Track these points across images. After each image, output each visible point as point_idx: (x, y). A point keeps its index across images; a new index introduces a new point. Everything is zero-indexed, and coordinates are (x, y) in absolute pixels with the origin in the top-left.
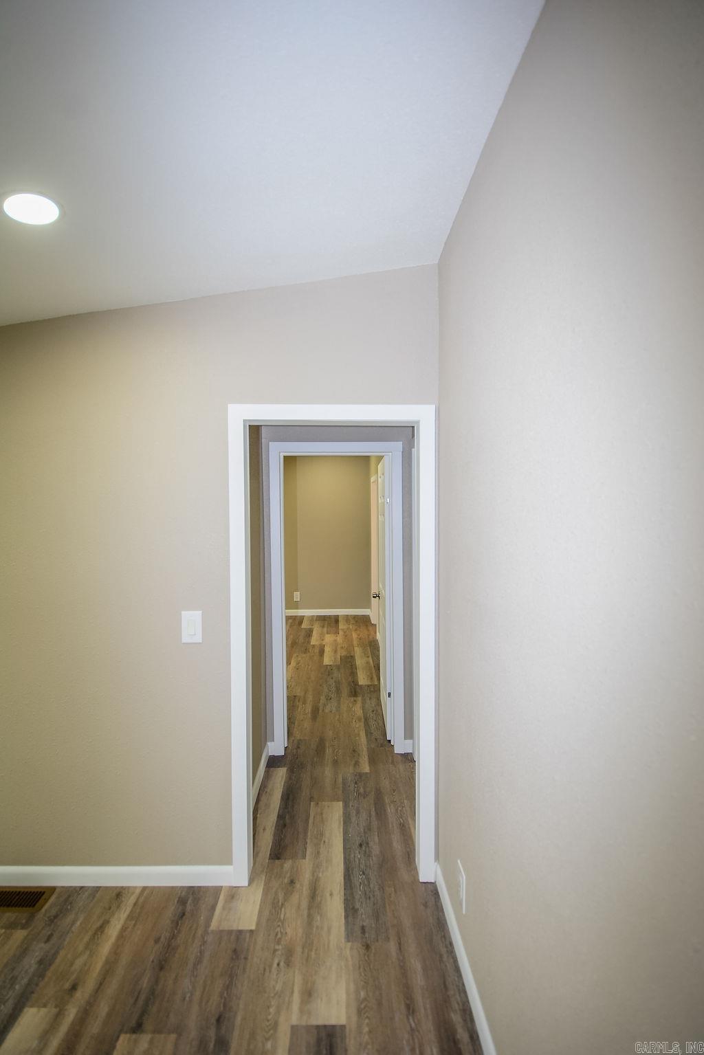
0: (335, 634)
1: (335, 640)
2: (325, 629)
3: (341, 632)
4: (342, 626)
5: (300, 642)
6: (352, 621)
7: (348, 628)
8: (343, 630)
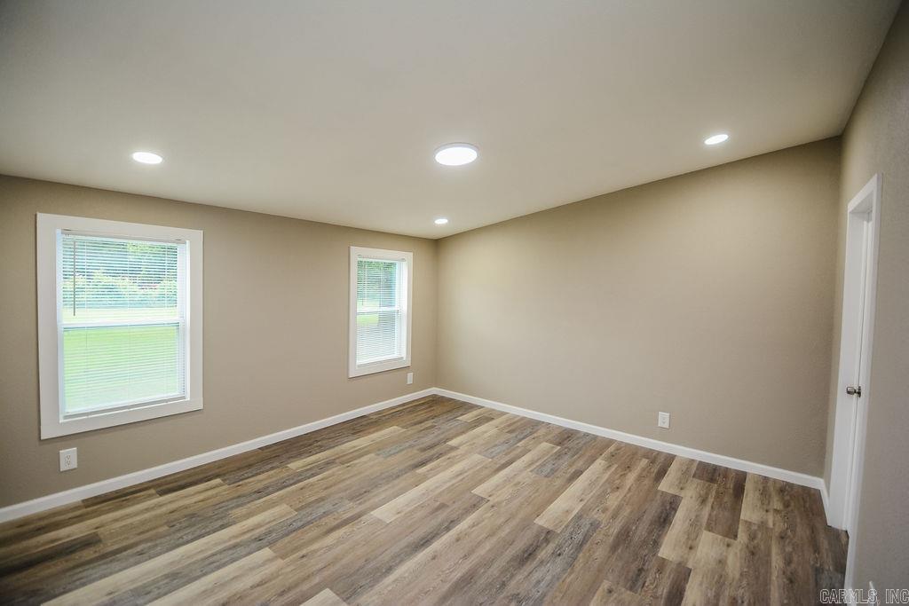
0: (726, 536)
1: (722, 562)
2: (706, 510)
3: (742, 536)
4: (750, 511)
5: (636, 539)
6: (777, 504)
7: (763, 525)
8: (749, 524)
